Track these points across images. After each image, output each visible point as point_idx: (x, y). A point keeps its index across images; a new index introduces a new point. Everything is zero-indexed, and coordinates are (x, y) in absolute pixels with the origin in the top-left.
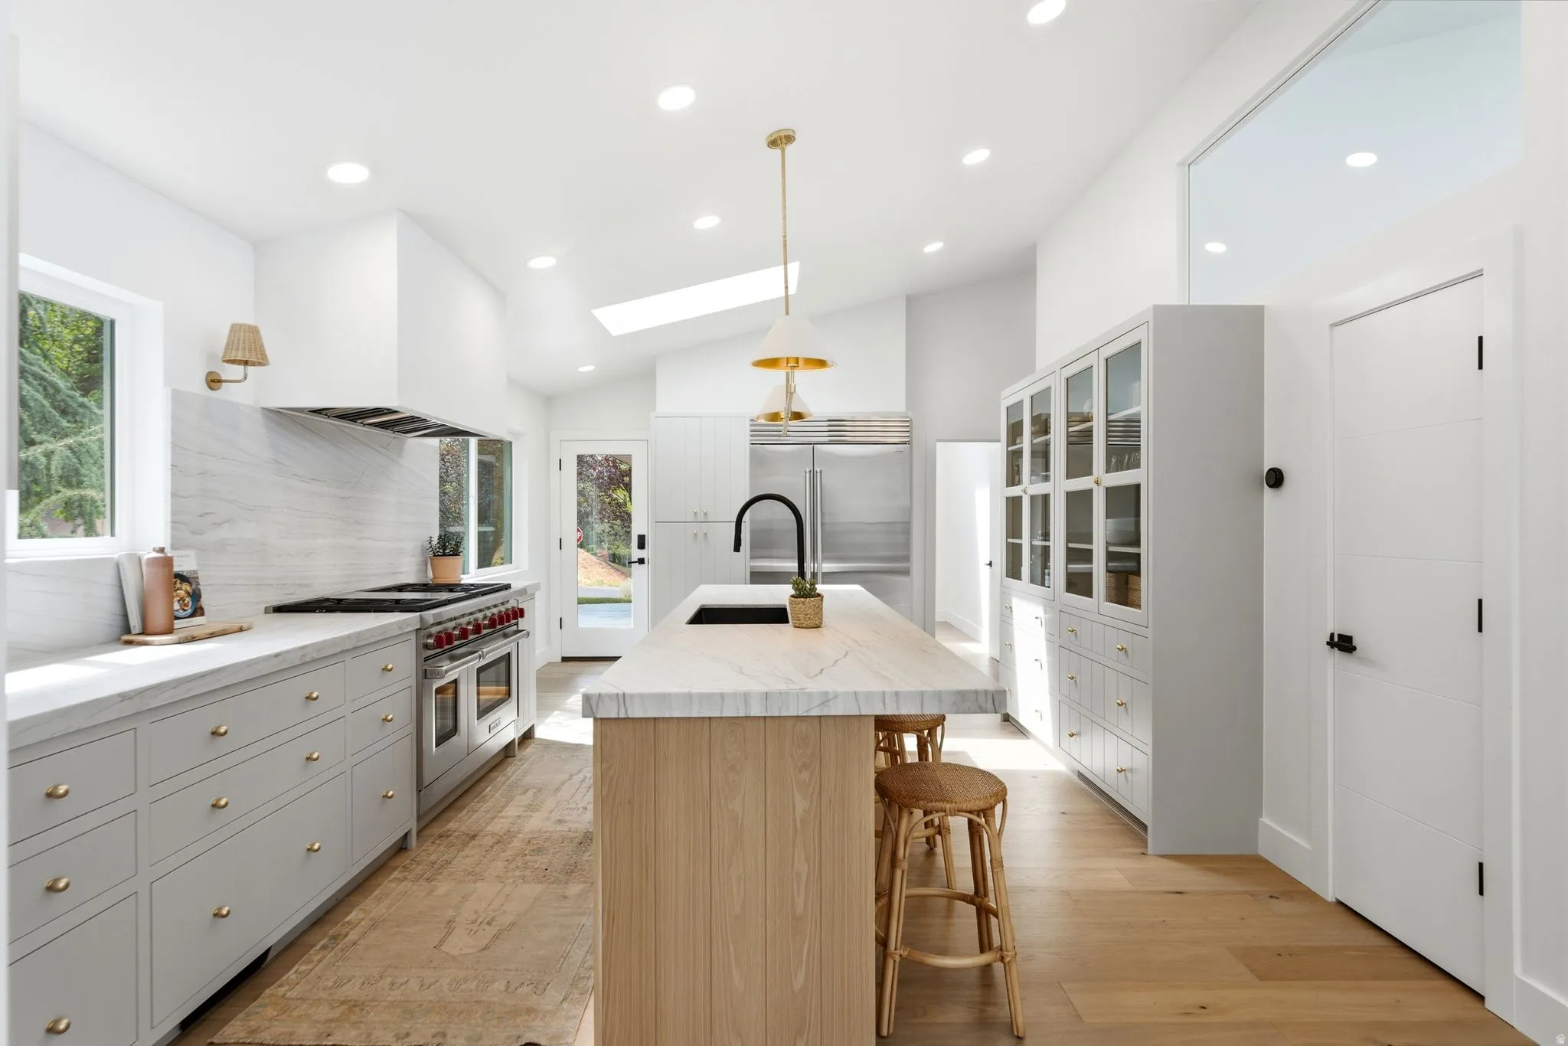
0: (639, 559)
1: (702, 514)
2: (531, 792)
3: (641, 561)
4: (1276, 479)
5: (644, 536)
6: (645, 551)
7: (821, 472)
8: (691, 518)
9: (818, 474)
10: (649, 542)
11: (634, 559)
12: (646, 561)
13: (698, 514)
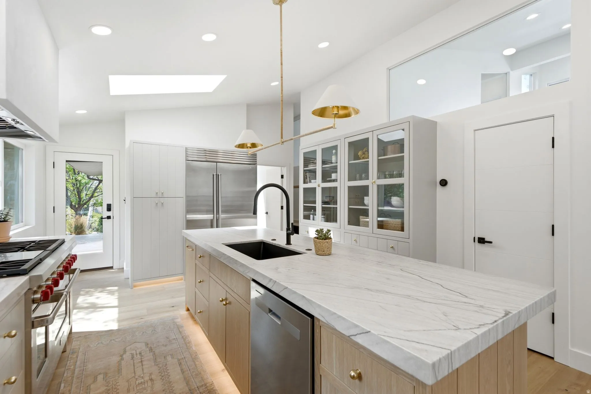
0: (108, 217)
1: (161, 194)
2: (100, 378)
3: (109, 217)
4: (444, 183)
5: (110, 205)
6: (111, 212)
7: (221, 175)
8: (154, 195)
9: (220, 176)
10: (114, 208)
11: (105, 216)
12: (112, 217)
13: (158, 193)
